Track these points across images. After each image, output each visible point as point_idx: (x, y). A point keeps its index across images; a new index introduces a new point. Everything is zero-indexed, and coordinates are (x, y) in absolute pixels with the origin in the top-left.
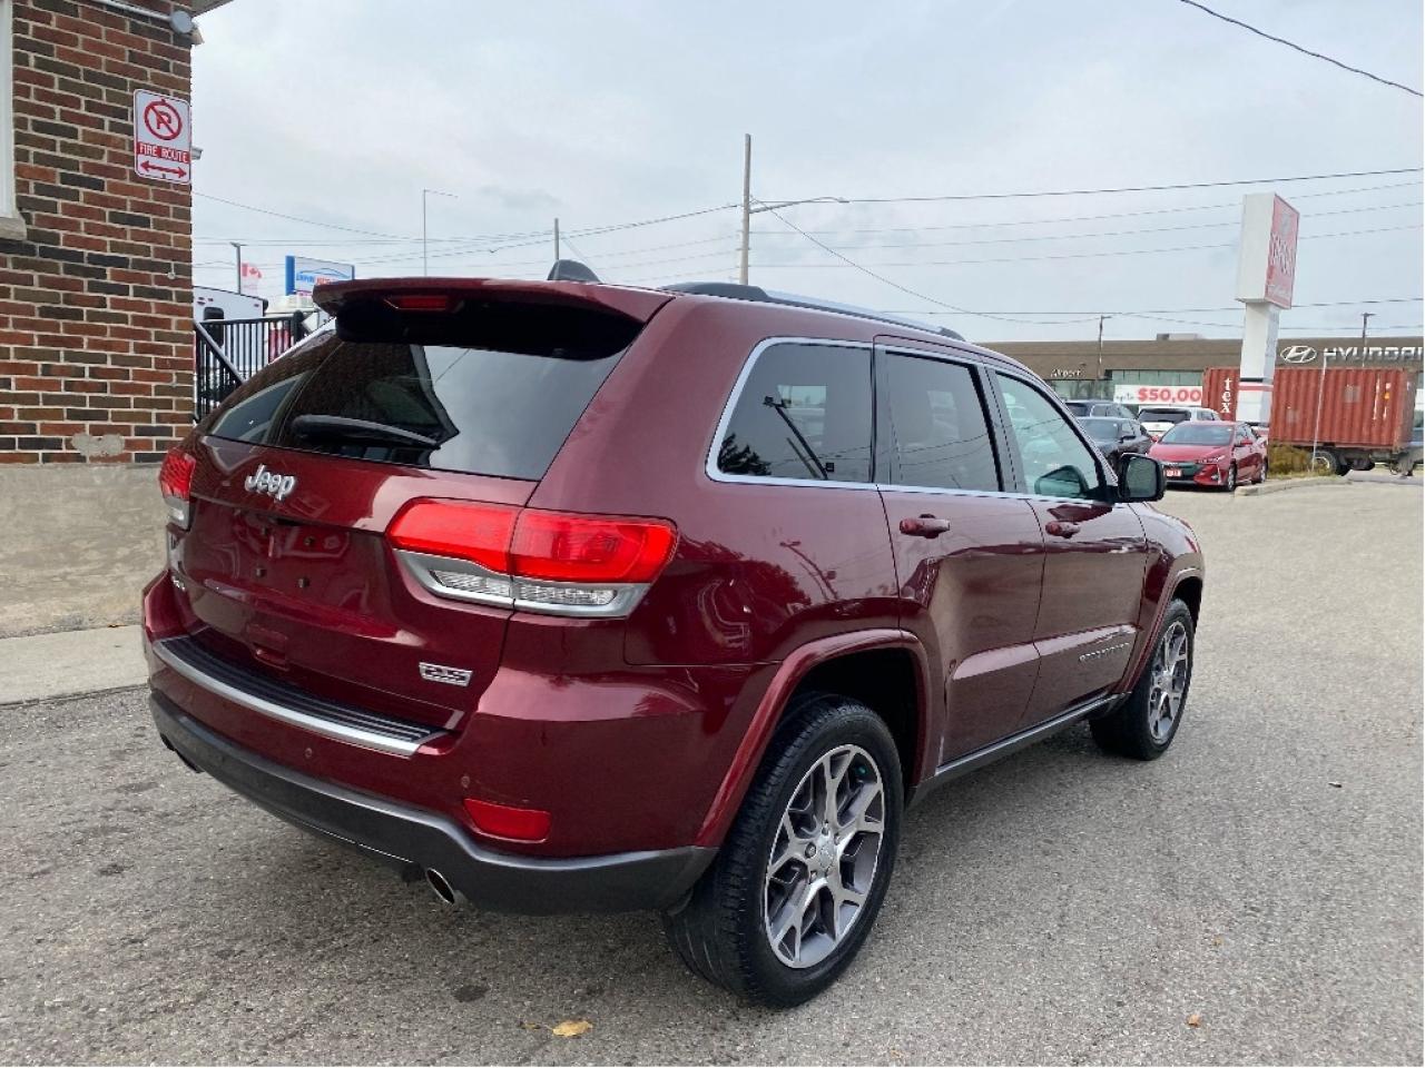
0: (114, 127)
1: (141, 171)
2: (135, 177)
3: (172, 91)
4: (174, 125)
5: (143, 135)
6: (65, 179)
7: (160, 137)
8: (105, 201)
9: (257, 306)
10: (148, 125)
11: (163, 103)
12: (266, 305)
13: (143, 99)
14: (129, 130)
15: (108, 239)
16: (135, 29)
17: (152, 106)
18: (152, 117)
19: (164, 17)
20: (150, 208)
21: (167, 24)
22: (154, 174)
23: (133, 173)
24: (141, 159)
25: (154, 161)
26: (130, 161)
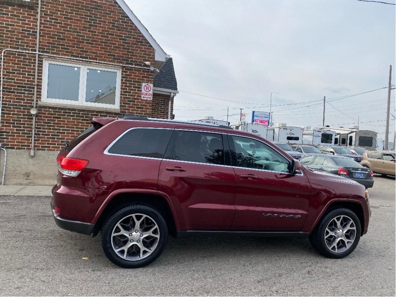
0: (138, 90)
1: (142, 98)
2: (141, 100)
3: (150, 82)
4: (149, 89)
5: (143, 91)
6: (128, 101)
7: (146, 91)
8: (135, 105)
9: (227, 124)
10: (144, 90)
11: (148, 85)
12: (229, 123)
13: (144, 84)
14: (141, 91)
15: (135, 112)
16: (143, 71)
17: (145, 86)
18: (145, 88)
19: (149, 68)
20: (144, 106)
21: (149, 69)
22: (145, 99)
23: (141, 99)
24: (142, 96)
25: (145, 96)
26: (141, 97)
